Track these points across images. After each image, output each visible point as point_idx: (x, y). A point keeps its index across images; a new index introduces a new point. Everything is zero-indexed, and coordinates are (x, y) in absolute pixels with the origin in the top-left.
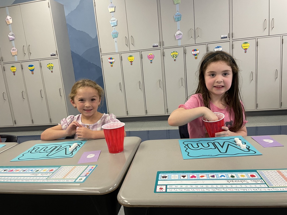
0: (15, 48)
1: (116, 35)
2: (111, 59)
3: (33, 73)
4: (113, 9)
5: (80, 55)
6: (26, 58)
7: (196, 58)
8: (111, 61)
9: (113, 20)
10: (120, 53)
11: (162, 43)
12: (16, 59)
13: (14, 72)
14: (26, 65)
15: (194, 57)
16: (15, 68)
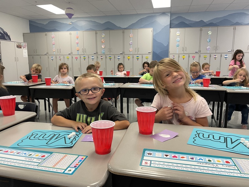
0: (131, 48)
1: (178, 46)
3: (138, 60)
4: (179, 34)
5: (157, 53)
6: (136, 53)
7: (215, 59)
8: (174, 57)
9: (178, 39)
10: (179, 54)
11: (200, 51)
12: (131, 53)
13: (129, 59)
14: (135, 56)
15: (214, 59)
16: (130, 57)
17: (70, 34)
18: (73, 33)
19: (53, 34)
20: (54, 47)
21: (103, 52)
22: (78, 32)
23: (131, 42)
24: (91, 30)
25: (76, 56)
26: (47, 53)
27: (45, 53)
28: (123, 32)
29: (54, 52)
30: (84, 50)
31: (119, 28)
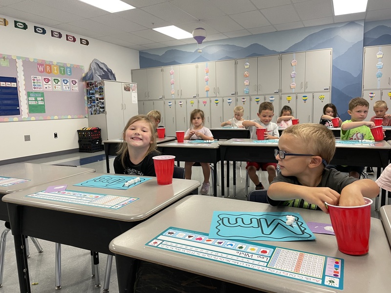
0: (294, 83)
1: (380, 76)
2: (372, 93)
3: (305, 102)
4: (381, 56)
5: (340, 90)
6: (303, 90)
8: (372, 95)
9: (380, 64)
10: (381, 90)
12: (293, 91)
13: (289, 101)
14: (300, 96)
16: (291, 98)
17: (197, 67)
18: (201, 65)
19: (172, 69)
20: (173, 88)
21: (247, 91)
22: (209, 63)
23: (293, 72)
24: (227, 58)
25: (205, 100)
26: (163, 97)
27: (160, 97)
28: (281, 59)
29: (173, 95)
30: (216, 90)
31: (274, 53)
